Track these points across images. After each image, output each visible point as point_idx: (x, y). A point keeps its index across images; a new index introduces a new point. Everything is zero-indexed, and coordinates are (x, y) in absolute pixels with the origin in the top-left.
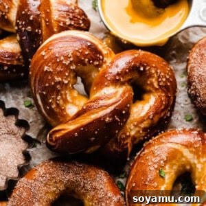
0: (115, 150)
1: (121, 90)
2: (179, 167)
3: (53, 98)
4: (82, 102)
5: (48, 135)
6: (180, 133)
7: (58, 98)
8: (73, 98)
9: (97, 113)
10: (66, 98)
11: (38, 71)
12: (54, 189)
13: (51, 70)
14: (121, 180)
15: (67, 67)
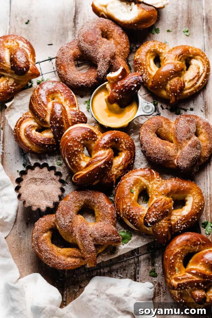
0: (107, 182)
1: (107, 151)
2: (140, 187)
3: (74, 159)
4: (88, 160)
5: (73, 178)
6: (139, 170)
7: (76, 159)
8: (84, 158)
9: (96, 164)
10: (80, 158)
11: (65, 146)
12: (79, 204)
13: (72, 145)
14: (111, 198)
15: (80, 142)
